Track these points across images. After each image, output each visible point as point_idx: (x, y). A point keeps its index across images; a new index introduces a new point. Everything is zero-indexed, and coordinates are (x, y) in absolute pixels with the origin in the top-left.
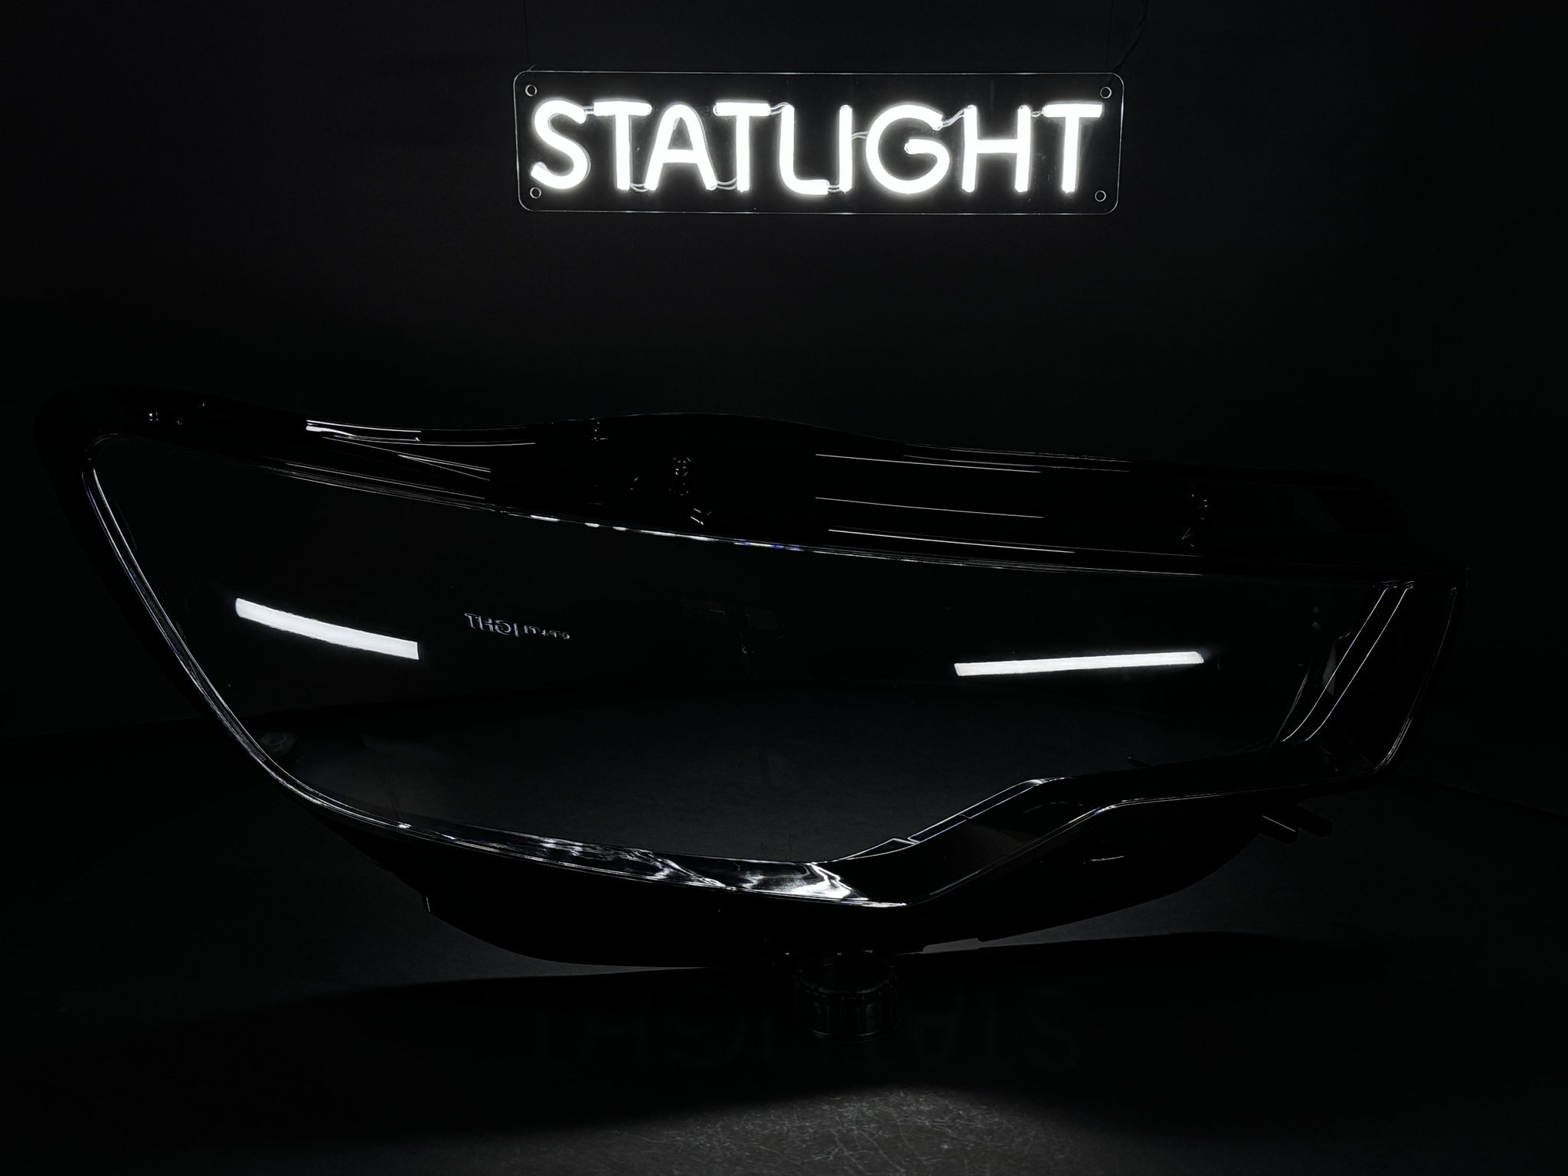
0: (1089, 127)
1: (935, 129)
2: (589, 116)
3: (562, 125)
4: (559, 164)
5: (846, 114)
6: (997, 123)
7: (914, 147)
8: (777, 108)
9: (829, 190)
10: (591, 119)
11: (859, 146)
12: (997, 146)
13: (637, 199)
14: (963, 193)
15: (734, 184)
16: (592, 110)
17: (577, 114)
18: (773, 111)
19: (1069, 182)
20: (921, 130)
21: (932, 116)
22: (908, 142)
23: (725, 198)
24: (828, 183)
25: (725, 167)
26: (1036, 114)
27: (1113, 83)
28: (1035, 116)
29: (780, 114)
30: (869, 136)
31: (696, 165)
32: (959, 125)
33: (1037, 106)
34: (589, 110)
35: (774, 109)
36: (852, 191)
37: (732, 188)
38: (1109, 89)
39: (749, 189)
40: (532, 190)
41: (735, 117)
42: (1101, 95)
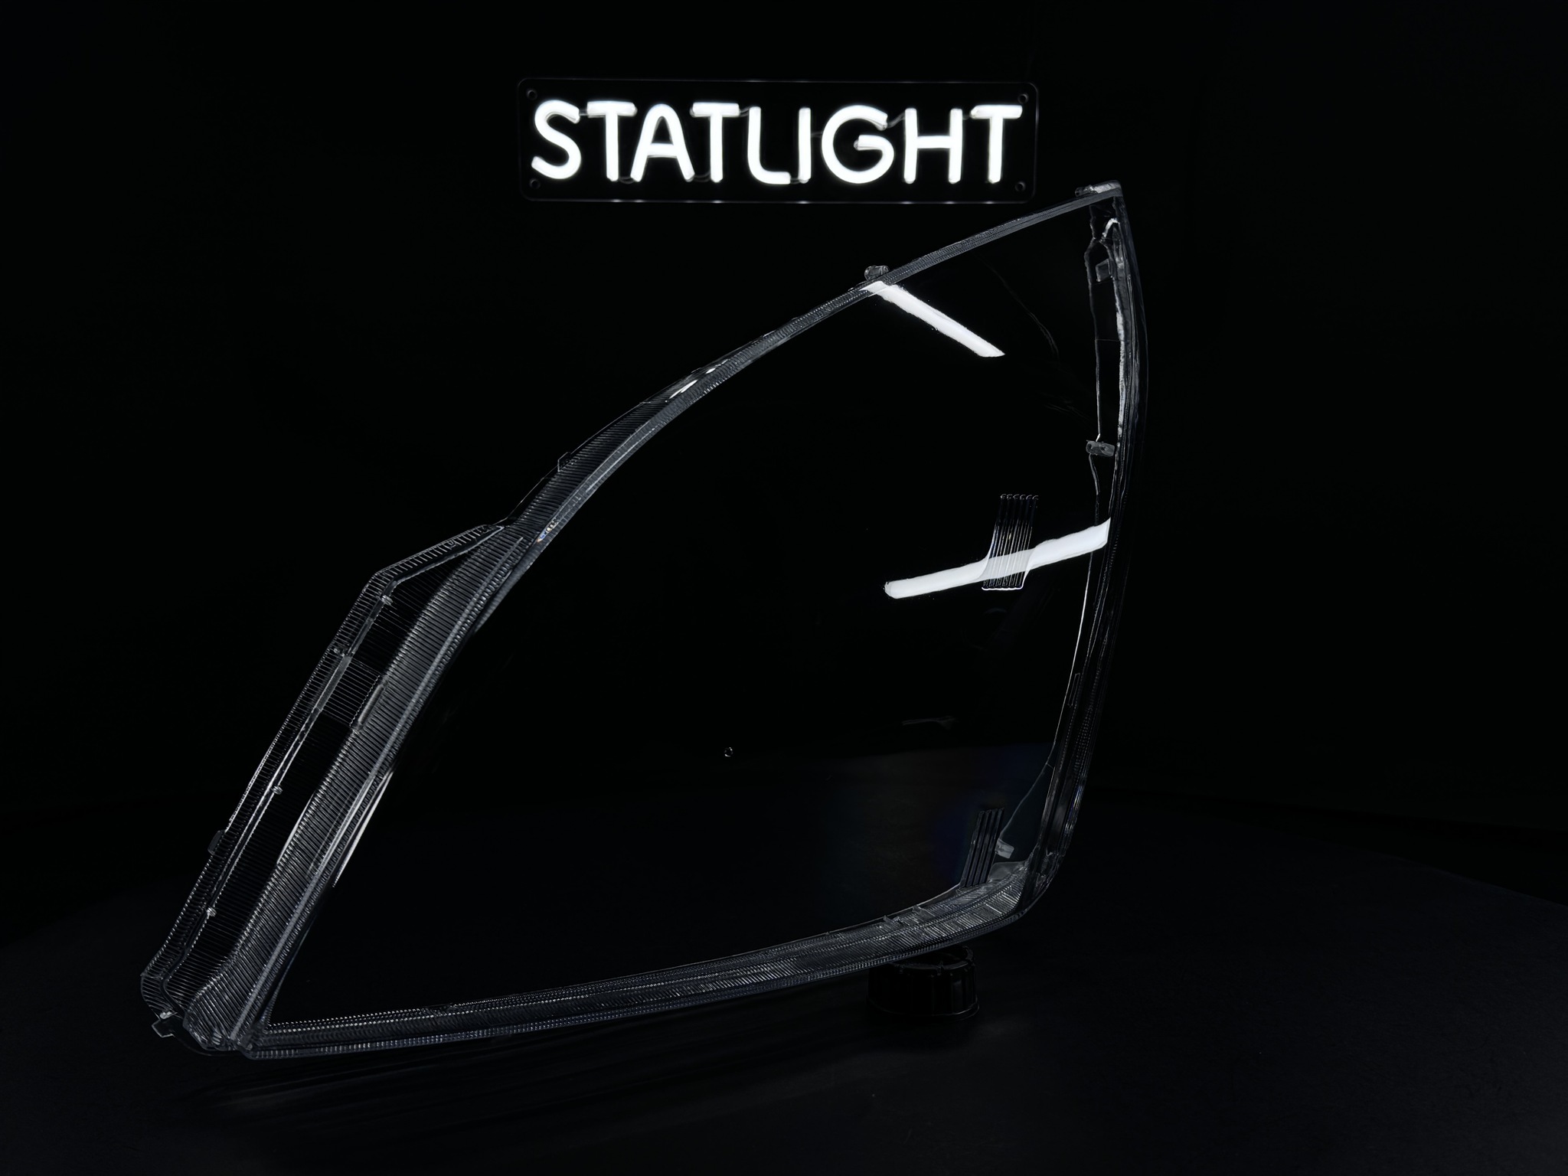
0: (1009, 124)
1: (881, 128)
8: (746, 110)
9: (791, 181)
11: (816, 144)
12: (933, 142)
13: (624, 188)
14: (905, 184)
15: (709, 176)
21: (878, 117)
36: (810, 180)
37: (707, 180)
38: (1025, 96)
39: (722, 181)
40: (532, 181)
41: (709, 117)
42: (1019, 100)
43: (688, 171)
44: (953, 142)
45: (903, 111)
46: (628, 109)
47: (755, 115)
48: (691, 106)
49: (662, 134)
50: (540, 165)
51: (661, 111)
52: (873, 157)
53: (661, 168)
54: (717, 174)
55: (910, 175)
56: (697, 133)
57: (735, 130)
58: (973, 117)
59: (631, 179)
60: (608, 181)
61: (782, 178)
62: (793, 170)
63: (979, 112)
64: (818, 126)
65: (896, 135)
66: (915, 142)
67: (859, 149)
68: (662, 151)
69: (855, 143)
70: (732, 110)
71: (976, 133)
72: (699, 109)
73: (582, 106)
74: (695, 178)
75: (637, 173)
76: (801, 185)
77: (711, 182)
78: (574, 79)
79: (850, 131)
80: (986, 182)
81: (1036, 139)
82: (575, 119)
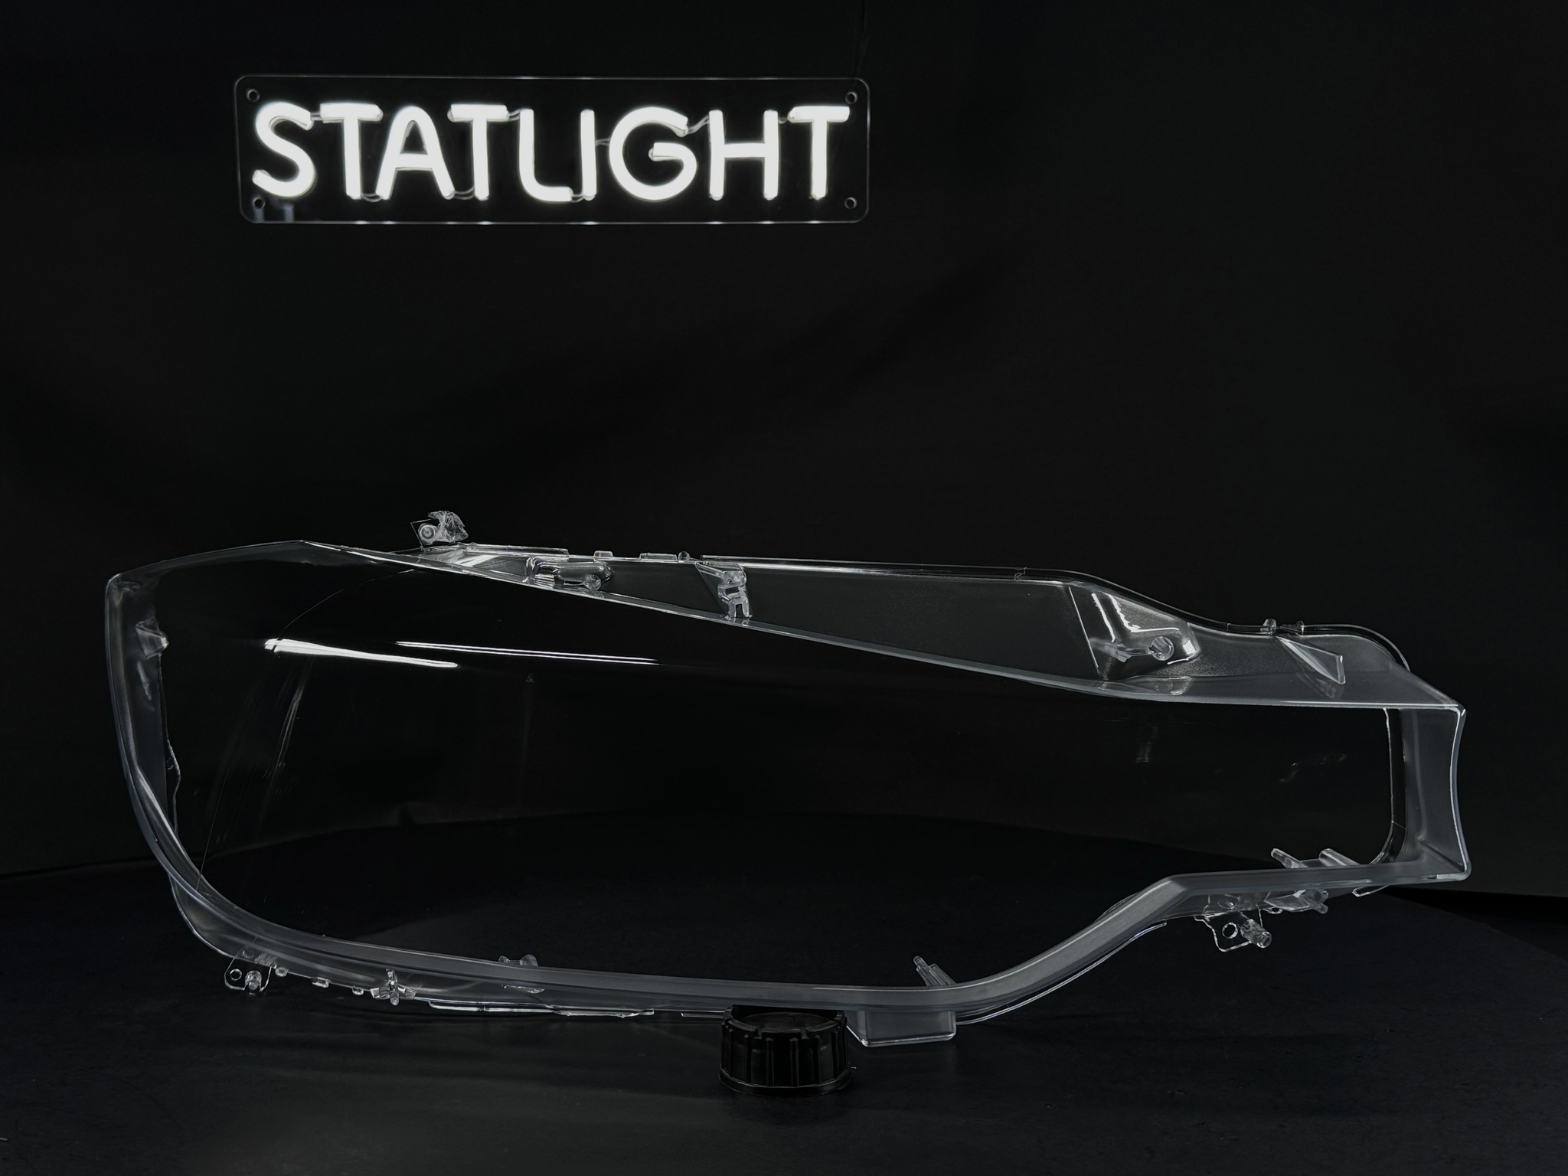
0: (836, 132)
1: (681, 134)
2: (316, 122)
3: (286, 129)
4: (284, 169)
5: (588, 120)
6: (744, 128)
7: (661, 151)
8: (517, 112)
9: (574, 198)
10: (318, 124)
11: (602, 154)
12: (744, 150)
13: (369, 207)
14: (712, 200)
15: (472, 193)
16: (319, 116)
17: (302, 118)
18: (511, 117)
19: (819, 189)
20: (665, 134)
21: (676, 121)
22: (651, 146)
23: (464, 206)
24: (572, 192)
25: (462, 173)
26: (782, 120)
27: (860, 89)
28: (781, 122)
29: (519, 120)
30: (611, 142)
31: (432, 172)
32: (704, 132)
33: (783, 113)
34: (314, 116)
35: (513, 114)
36: (596, 196)
37: (471, 197)
38: (855, 94)
39: (488, 197)
40: (255, 200)
41: (472, 121)
42: (846, 100)
43: (446, 188)
44: (767, 150)
45: (706, 113)
46: (372, 112)
47: (527, 118)
48: (450, 107)
49: (414, 143)
50: (262, 179)
51: (412, 116)
52: (670, 170)
53: (414, 184)
54: (481, 189)
55: (717, 189)
56: (456, 140)
57: (503, 137)
58: (792, 121)
59: (377, 197)
60: (348, 199)
61: (561, 194)
62: (576, 185)
63: (799, 114)
64: (604, 130)
65: (699, 143)
66: (723, 151)
67: (655, 159)
68: (414, 162)
69: (650, 152)
70: (499, 113)
71: (795, 140)
72: (459, 112)
73: (313, 107)
74: (456, 195)
75: (384, 189)
76: (584, 201)
77: (475, 200)
78: (305, 76)
79: (644, 137)
80: (810, 198)
81: (868, 146)
82: (306, 125)
